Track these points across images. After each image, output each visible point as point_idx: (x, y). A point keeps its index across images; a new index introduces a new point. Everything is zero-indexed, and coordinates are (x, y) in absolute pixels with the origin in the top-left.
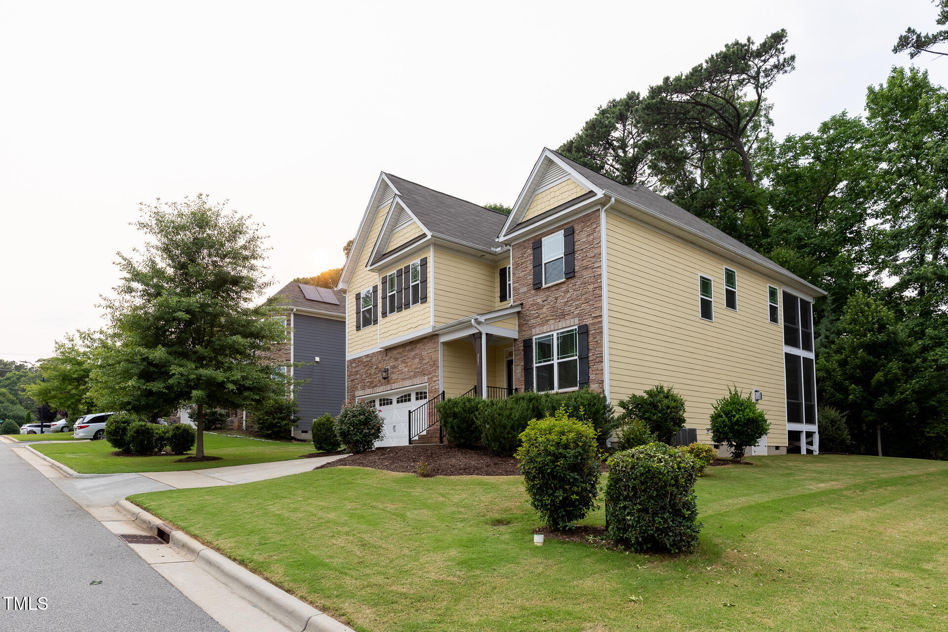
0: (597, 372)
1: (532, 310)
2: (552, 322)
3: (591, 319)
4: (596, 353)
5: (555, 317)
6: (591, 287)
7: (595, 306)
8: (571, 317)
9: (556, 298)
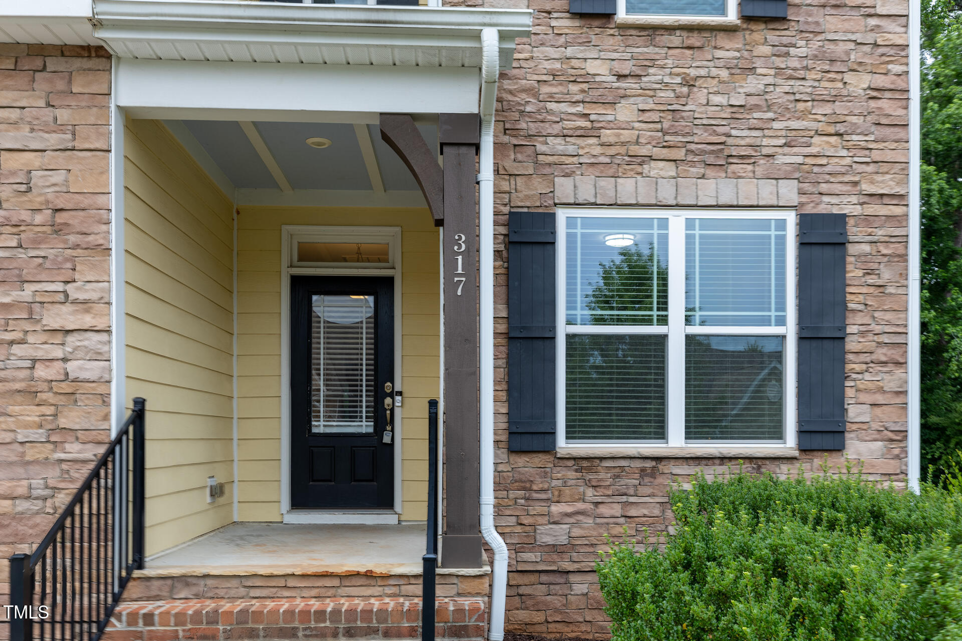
0: (880, 398)
1: (551, 98)
2: (655, 169)
3: (854, 199)
4: (878, 329)
5: (680, 154)
6: (859, 83)
7: (876, 155)
8: (759, 171)
9: (690, 83)
